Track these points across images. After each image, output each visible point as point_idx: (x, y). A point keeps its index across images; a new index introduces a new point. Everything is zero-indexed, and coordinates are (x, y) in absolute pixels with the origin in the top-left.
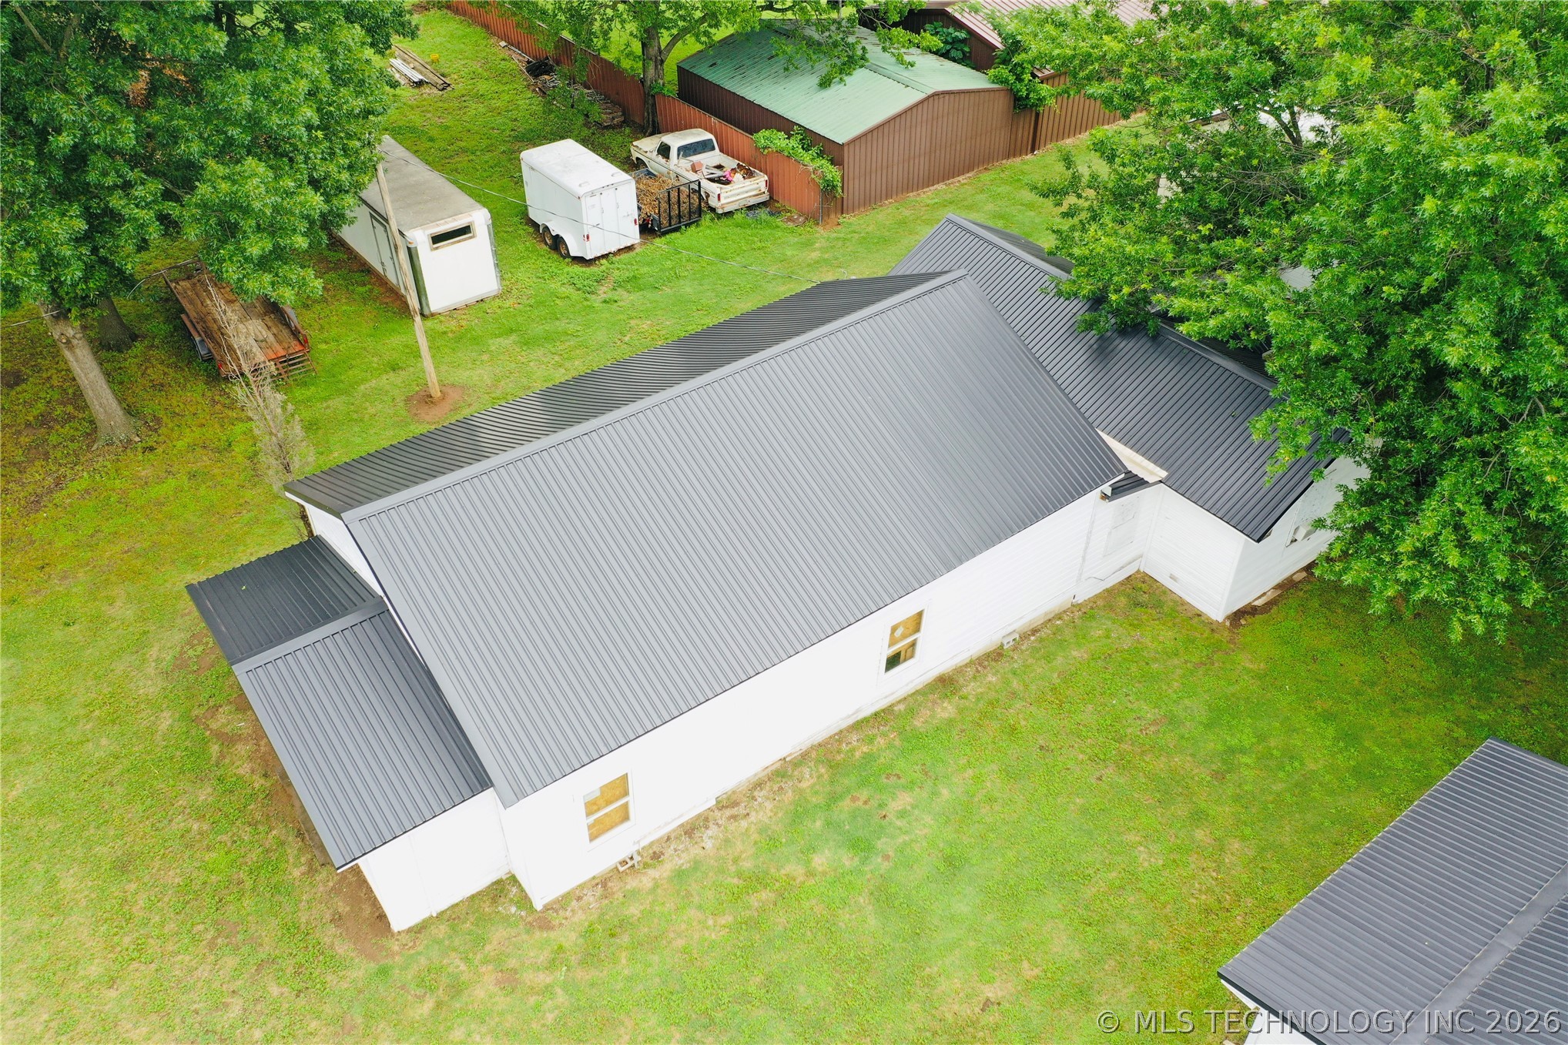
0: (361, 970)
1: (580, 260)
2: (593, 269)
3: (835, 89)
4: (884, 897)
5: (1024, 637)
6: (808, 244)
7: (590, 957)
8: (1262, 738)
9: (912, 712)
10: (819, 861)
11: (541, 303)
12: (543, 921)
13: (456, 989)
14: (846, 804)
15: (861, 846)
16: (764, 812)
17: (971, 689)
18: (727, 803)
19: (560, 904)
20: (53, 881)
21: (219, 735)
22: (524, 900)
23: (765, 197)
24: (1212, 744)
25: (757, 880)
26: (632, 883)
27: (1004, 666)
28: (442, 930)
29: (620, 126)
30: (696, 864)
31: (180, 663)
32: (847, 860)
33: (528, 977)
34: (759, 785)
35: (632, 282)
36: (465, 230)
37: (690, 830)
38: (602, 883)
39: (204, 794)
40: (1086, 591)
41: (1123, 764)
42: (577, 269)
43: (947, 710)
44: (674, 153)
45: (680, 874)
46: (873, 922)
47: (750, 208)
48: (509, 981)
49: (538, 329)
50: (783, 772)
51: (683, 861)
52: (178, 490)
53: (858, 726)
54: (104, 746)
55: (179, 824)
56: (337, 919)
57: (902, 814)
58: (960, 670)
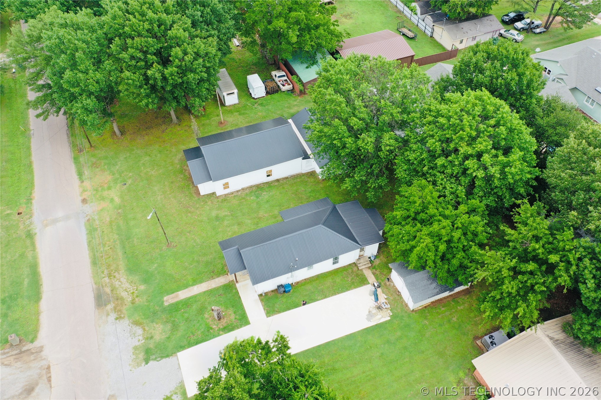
0: (196, 198)
1: (254, 98)
2: (256, 100)
3: (309, 69)
4: (257, 203)
5: (292, 176)
6: (295, 100)
7: (222, 202)
8: (316, 195)
9: (271, 183)
10: (252, 198)
11: (244, 106)
12: (218, 197)
13: (206, 202)
14: (257, 192)
15: (257, 197)
16: (247, 191)
17: (281, 182)
18: (243, 189)
19: (220, 196)
20: (164, 183)
21: (184, 169)
22: (216, 195)
23: (292, 89)
24: (309, 195)
25: (244, 198)
26: (229, 196)
27: (288, 180)
28: (206, 196)
29: (273, 64)
30: (237, 195)
31: (181, 159)
32: (255, 198)
33: (214, 203)
34: (248, 188)
35: (261, 105)
36: (233, 93)
37: (238, 191)
38: (225, 195)
39: (182, 176)
40: (304, 172)
41: (296, 195)
42: (253, 100)
43: (277, 184)
44: (277, 77)
45: (235, 196)
46: (255, 205)
47: (288, 91)
48: (212, 203)
49: (243, 112)
50: (251, 187)
51: (236, 195)
52: (183, 133)
53: (263, 183)
54: (170, 168)
55: (179, 179)
56: (195, 193)
57: (264, 195)
58: (280, 179)
